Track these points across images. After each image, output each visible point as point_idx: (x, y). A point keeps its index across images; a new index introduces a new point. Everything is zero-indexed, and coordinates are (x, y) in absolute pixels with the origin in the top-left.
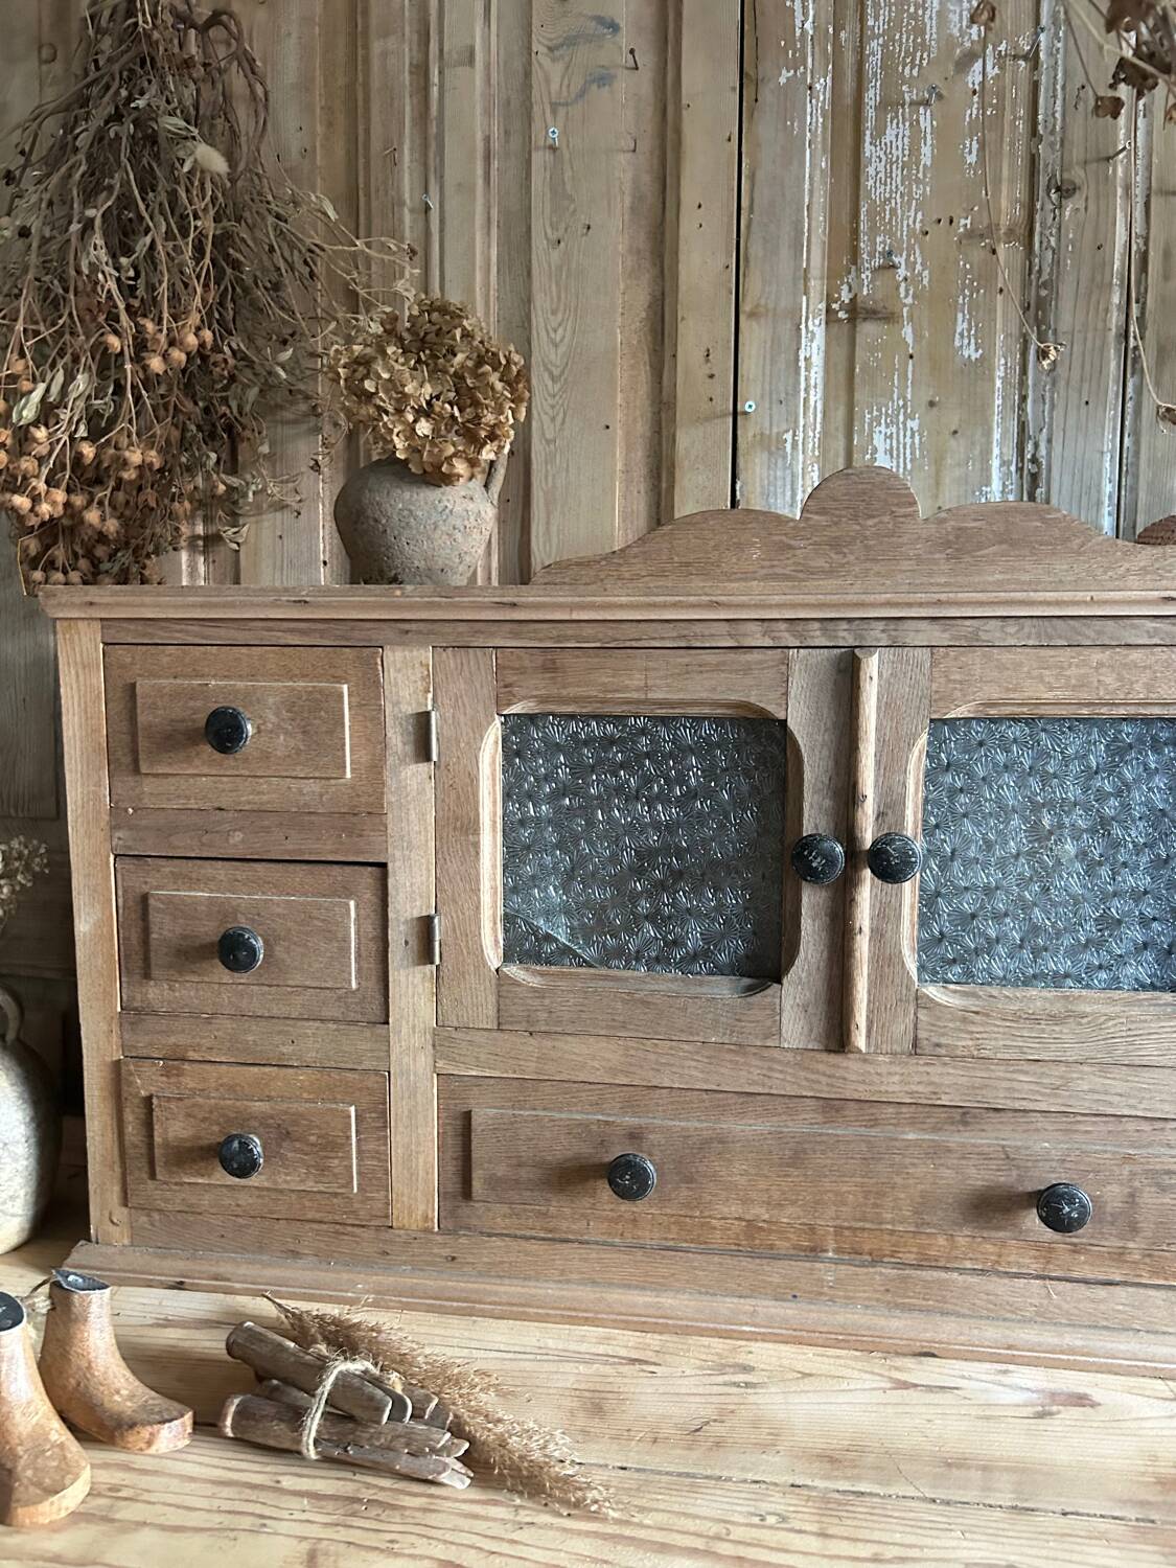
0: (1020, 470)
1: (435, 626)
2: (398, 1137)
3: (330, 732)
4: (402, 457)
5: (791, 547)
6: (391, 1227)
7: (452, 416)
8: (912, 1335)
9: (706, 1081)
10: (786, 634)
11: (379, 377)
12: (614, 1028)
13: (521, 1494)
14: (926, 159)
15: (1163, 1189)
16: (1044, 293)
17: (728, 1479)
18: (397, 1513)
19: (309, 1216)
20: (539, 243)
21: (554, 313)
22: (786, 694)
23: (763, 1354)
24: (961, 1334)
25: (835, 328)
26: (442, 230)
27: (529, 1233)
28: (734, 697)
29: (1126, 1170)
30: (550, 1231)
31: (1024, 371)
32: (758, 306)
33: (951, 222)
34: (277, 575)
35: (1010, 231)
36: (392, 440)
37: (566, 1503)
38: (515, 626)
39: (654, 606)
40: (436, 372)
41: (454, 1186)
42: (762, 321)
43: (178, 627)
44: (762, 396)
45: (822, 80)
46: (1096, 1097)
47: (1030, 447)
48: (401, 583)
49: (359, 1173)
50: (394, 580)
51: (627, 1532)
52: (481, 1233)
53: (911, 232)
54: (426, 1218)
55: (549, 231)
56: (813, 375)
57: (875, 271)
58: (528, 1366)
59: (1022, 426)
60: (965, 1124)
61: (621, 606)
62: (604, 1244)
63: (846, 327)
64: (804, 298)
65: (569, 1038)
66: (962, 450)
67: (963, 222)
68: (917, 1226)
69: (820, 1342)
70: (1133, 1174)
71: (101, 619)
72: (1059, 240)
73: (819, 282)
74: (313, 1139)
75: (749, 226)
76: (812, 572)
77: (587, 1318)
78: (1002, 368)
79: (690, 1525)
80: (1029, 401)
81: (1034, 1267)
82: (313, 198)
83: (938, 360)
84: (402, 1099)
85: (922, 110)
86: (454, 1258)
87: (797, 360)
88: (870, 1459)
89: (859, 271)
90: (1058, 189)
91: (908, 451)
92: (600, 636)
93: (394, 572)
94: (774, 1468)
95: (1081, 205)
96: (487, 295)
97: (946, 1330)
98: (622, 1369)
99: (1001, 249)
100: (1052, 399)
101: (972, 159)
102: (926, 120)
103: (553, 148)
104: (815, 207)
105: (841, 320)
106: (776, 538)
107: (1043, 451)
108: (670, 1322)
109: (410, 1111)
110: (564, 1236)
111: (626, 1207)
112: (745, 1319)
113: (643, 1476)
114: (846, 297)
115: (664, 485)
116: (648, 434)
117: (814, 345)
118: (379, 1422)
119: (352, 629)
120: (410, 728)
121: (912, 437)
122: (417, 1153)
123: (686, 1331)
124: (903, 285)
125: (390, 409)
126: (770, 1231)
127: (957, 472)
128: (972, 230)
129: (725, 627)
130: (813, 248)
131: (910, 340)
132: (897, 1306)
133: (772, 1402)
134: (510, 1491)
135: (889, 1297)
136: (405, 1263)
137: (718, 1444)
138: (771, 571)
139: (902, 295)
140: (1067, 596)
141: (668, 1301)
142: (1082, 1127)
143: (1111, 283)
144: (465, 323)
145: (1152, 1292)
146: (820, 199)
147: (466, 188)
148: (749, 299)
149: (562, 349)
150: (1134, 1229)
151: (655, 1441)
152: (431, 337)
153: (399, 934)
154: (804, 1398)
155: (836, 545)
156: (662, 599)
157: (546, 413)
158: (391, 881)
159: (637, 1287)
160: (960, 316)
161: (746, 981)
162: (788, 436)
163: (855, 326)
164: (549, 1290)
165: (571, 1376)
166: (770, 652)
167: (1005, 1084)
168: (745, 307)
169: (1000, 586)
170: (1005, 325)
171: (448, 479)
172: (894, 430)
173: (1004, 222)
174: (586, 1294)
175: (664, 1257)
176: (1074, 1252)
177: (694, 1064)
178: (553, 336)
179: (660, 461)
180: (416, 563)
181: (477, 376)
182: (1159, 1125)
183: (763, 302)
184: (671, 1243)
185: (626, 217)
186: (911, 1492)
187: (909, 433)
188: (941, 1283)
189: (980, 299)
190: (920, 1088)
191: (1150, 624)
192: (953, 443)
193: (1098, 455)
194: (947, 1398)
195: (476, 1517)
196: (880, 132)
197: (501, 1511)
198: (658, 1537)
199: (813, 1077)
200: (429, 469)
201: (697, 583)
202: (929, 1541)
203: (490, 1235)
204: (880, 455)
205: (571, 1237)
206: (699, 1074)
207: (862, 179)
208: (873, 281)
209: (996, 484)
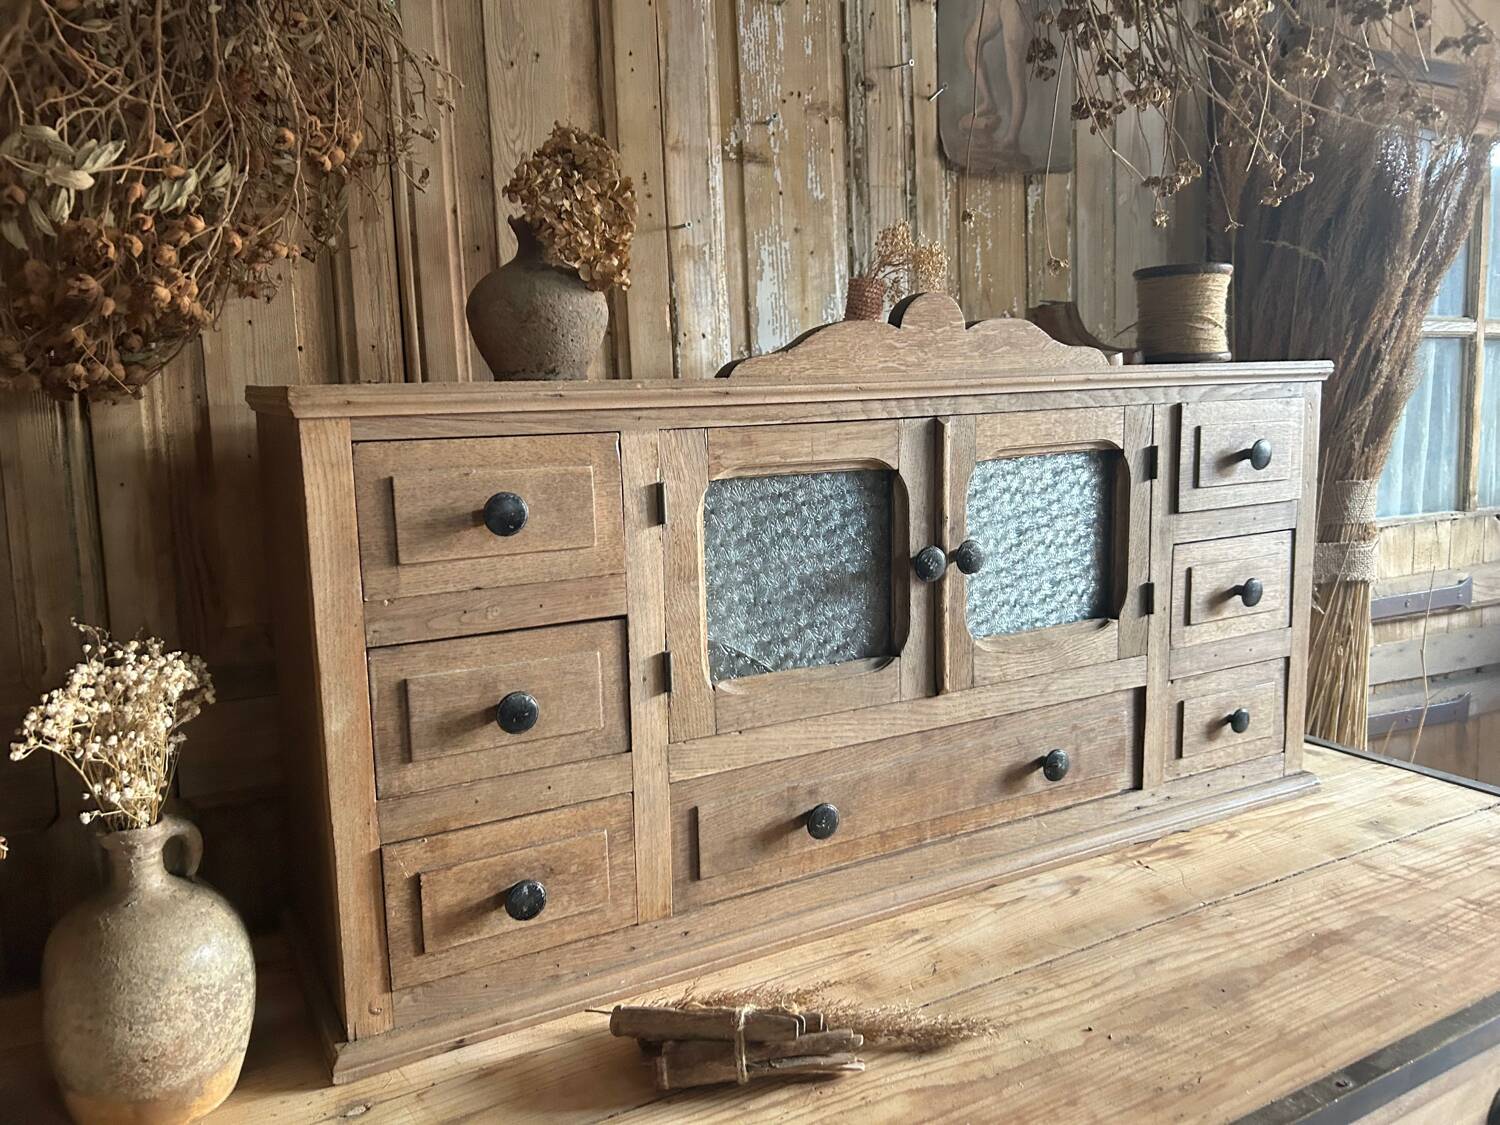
1: (662, 413)
2: (641, 845)
3: (582, 508)
5: (896, 348)
6: (637, 924)
8: (983, 876)
9: (858, 738)
10: (896, 409)
12: (798, 714)
14: (781, 46)
15: (1090, 741)
16: (859, 156)
17: (983, 985)
19: (567, 939)
20: (494, 61)
21: (512, 126)
22: (898, 451)
23: (915, 919)
25: (728, 164)
27: (738, 893)
28: (867, 456)
29: (1073, 735)
30: (755, 885)
31: (849, 211)
32: (677, 142)
33: (800, 95)
38: (723, 410)
41: (684, 873)
42: (681, 154)
43: (433, 422)
44: (685, 215)
47: (857, 267)
49: (611, 887)
52: (705, 906)
53: (775, 100)
54: (664, 907)
55: (502, 51)
56: (717, 201)
57: (754, 124)
59: (851, 251)
62: (793, 881)
63: (735, 166)
64: (709, 139)
65: (767, 729)
66: (817, 266)
68: (975, 804)
70: (1077, 736)
71: (351, 418)
72: (866, 120)
74: (574, 868)
75: (666, 77)
76: (908, 366)
77: (794, 941)
78: (836, 207)
80: (855, 233)
81: (1032, 811)
83: (797, 198)
84: (641, 813)
85: (775, 8)
86: (686, 933)
88: (1032, 946)
89: (742, 124)
90: (863, 84)
91: (784, 265)
92: (781, 415)
94: (996, 970)
95: (877, 97)
97: (996, 868)
98: (849, 960)
99: (830, 120)
100: (869, 232)
101: (809, 51)
102: (778, 16)
104: (710, 68)
105: (731, 160)
106: (888, 341)
108: (847, 923)
109: (650, 821)
110: (765, 886)
112: (891, 903)
114: (734, 142)
117: (717, 177)
119: (595, 417)
120: (644, 499)
121: (786, 254)
122: (656, 855)
124: (772, 139)
126: (895, 836)
127: (816, 282)
128: (812, 104)
129: (859, 406)
130: (711, 100)
131: (779, 179)
132: (969, 862)
133: (950, 941)
135: (964, 858)
136: (649, 951)
139: (772, 146)
142: (1051, 714)
143: (896, 155)
145: (1087, 806)
146: (713, 63)
148: (670, 135)
150: (1079, 770)
153: (640, 672)
155: (921, 345)
158: (631, 631)
160: (810, 166)
161: (874, 660)
162: (706, 249)
163: (742, 166)
164: (762, 931)
166: (888, 422)
168: (670, 141)
170: (836, 176)
172: (774, 248)
173: (831, 101)
175: (832, 878)
176: (1050, 794)
177: (847, 727)
178: (512, 146)
182: (1085, 702)
183: (681, 139)
184: (834, 867)
185: (568, 52)
187: (783, 252)
188: (988, 838)
190: (977, 710)
192: (811, 260)
196: (749, 20)
199: (918, 718)
203: (713, 904)
204: (766, 267)
205: (769, 885)
206: (852, 734)
207: (740, 52)
208: (752, 133)
209: (838, 294)
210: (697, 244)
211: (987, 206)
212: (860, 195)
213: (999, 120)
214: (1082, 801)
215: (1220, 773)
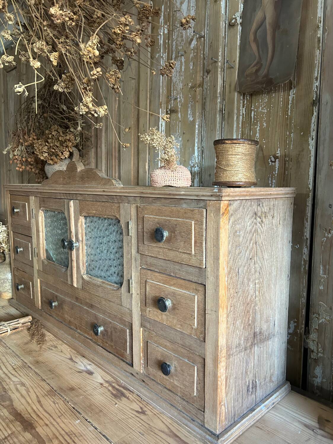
3: (26, 212)
5: (65, 178)
6: (36, 306)
9: (62, 288)
16: (205, 101)
17: (20, 358)
21: (123, 118)
22: (65, 209)
23: (63, 347)
28: (60, 209)
30: (50, 313)
31: (202, 123)
35: (199, 85)
41: (41, 300)
42: (153, 116)
46: (105, 306)
47: (202, 143)
49: (32, 295)
53: (180, 89)
54: (39, 306)
56: (163, 128)
57: (174, 100)
60: (92, 307)
62: (55, 318)
65: (49, 275)
67: (190, 84)
70: (111, 326)
73: (164, 105)
74: (28, 287)
83: (185, 121)
84: (35, 282)
85: (182, 57)
87: (159, 125)
88: (42, 365)
89: (171, 101)
90: (207, 72)
94: (28, 360)
95: (211, 75)
99: (197, 90)
100: (205, 129)
101: (191, 68)
102: (183, 60)
104: (163, 86)
105: (169, 113)
107: (204, 144)
109: (36, 285)
110: (52, 315)
112: (65, 339)
114: (169, 107)
119: (27, 193)
122: (37, 293)
124: (179, 103)
127: (188, 151)
128: (192, 86)
129: (59, 194)
130: (163, 96)
131: (180, 117)
135: (83, 343)
138: (63, 183)
139: (179, 106)
141: (59, 332)
146: (165, 84)
150: (112, 340)
151: (24, 350)
158: (32, 240)
160: (189, 109)
163: (171, 115)
166: (63, 200)
167: (93, 299)
170: (199, 110)
173: (198, 83)
177: (61, 284)
186: (37, 371)
187: (180, 141)
189: (193, 104)
190: (84, 297)
192: (187, 143)
194: (73, 364)
199: (73, 291)
202: (23, 376)
203: (44, 312)
207: (172, 77)
208: (173, 103)
211: (265, 107)
212: (204, 115)
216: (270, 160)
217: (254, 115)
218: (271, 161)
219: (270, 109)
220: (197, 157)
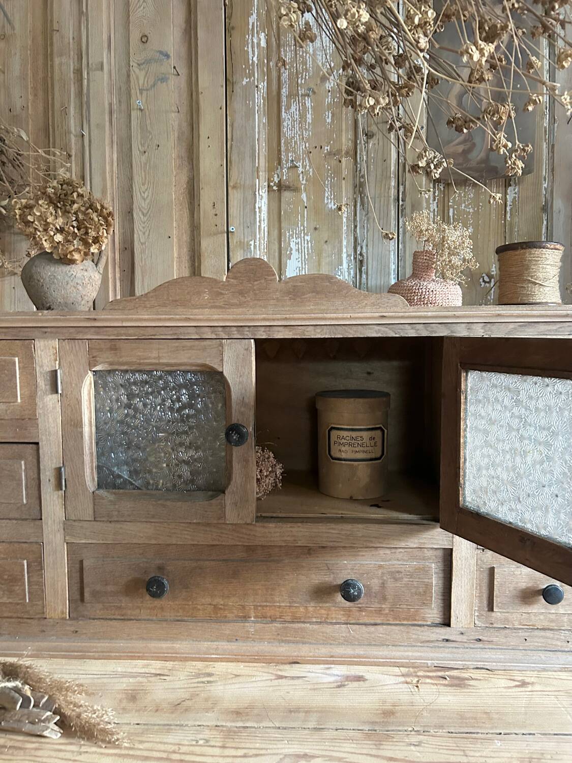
0: (355, 258)
1: (59, 330)
2: (48, 574)
3: (10, 380)
4: (49, 251)
5: (222, 294)
6: (46, 618)
7: (74, 232)
8: (289, 654)
9: (193, 540)
10: (222, 333)
11: (36, 215)
12: (148, 517)
13: (83, 739)
14: (309, 120)
15: (396, 580)
16: (362, 180)
17: (187, 725)
18: (22, 752)
19: (5, 615)
20: (135, 152)
21: (143, 184)
22: (222, 360)
23: (220, 668)
24: (310, 652)
25: (272, 194)
26: (90, 145)
27: (112, 617)
28: (200, 362)
29: (380, 572)
30: (123, 616)
31: (355, 215)
32: (236, 183)
33: (321, 148)
34: (13, 306)
35: (347, 153)
36: (42, 244)
37: (103, 741)
38: (97, 329)
39: (160, 320)
40: (66, 212)
41: (76, 596)
42: (239, 190)
44: (240, 224)
45: (262, 84)
46: (366, 539)
47: (359, 248)
48: (53, 309)
49: (29, 593)
50: (49, 308)
51: (131, 752)
52: (90, 619)
53: (304, 152)
54: (63, 613)
55: (140, 147)
56: (262, 215)
57: (289, 168)
58: (105, 681)
59: (356, 239)
60: (310, 554)
61: (145, 320)
62: (148, 620)
63: (277, 194)
64: (257, 180)
65: (128, 523)
66: (330, 249)
67: (326, 148)
68: (290, 603)
69: (247, 660)
70: (383, 573)
72: (367, 157)
73: (264, 173)
74: (6, 577)
75: (231, 148)
76: (232, 305)
77: (139, 656)
78: (346, 213)
79: (162, 747)
80: (358, 228)
81: (343, 619)
82: (16, 130)
83: (317, 209)
84: (49, 555)
85: (306, 98)
86: (76, 632)
87: (255, 208)
88: (256, 711)
89: (282, 169)
90: (366, 135)
91: (306, 250)
92: (137, 333)
93: (48, 305)
94: (210, 719)
95: (376, 142)
96: (112, 176)
97: (304, 650)
98: (150, 679)
99: (344, 160)
100: (367, 226)
101: (329, 120)
102: (308, 104)
103: (141, 110)
104: (261, 139)
105: (274, 190)
106: (215, 290)
107: (364, 250)
108: (178, 655)
109: (53, 561)
110: (129, 617)
111: (157, 602)
112: (212, 651)
113: (146, 727)
114: (276, 180)
115: (196, 264)
116: (189, 240)
117: (263, 201)
118: (15, 709)
119: (20, 331)
120: (48, 378)
121: (308, 243)
122: (58, 581)
123: (186, 659)
124: (301, 175)
125: (41, 229)
126: (225, 610)
127: (328, 260)
128: (330, 152)
129: (193, 330)
130: (261, 157)
131: (305, 200)
132: (283, 641)
133: (218, 690)
134: (79, 738)
135: (279, 637)
136: (53, 635)
137: (186, 710)
138: (213, 304)
139: (301, 180)
140: (340, 315)
141: (177, 645)
142: (361, 553)
143: (390, 177)
144: (79, 190)
145: (393, 627)
146: (263, 136)
147: (100, 127)
148: (232, 179)
149: (148, 201)
150: (384, 599)
151: (157, 710)
152: (62, 196)
153: (47, 475)
154: (233, 686)
155: (241, 293)
156: (164, 316)
157: (141, 231)
158: (41, 451)
159: (164, 640)
160: (326, 189)
161: (210, 493)
162: (252, 243)
163: (280, 193)
164: (121, 644)
165: (124, 684)
166: (214, 341)
167: (326, 535)
168: (231, 184)
169: (311, 312)
170: (346, 194)
171: (72, 262)
172: (299, 240)
173: (344, 148)
174: (139, 645)
175: (176, 625)
176: (360, 611)
177: (186, 532)
178: (143, 195)
179: (194, 253)
180: (59, 300)
181: (85, 214)
182: (393, 551)
183: (238, 181)
184: (179, 618)
185: (176, 142)
186: (271, 725)
187: (306, 242)
188: (302, 629)
189: (335, 182)
190: (288, 538)
191: (377, 328)
192: (325, 246)
193: (388, 252)
194: (300, 681)
195: (60, 750)
196: (288, 107)
197: (74, 748)
198: (146, 754)
199: (241, 535)
200: (62, 257)
201: (180, 310)
202: (271, 746)
203: (94, 619)
204: (294, 252)
205: (132, 618)
206: (189, 537)
207: (282, 128)
208: (288, 173)
209: (345, 265)
210: (246, 240)
211: (469, 204)
212: (362, 204)
213: (474, 145)
214: (391, 622)
215: (536, 633)
216: (481, 280)
217: (454, 213)
218: (484, 281)
219: (478, 209)
220: (346, 270)
